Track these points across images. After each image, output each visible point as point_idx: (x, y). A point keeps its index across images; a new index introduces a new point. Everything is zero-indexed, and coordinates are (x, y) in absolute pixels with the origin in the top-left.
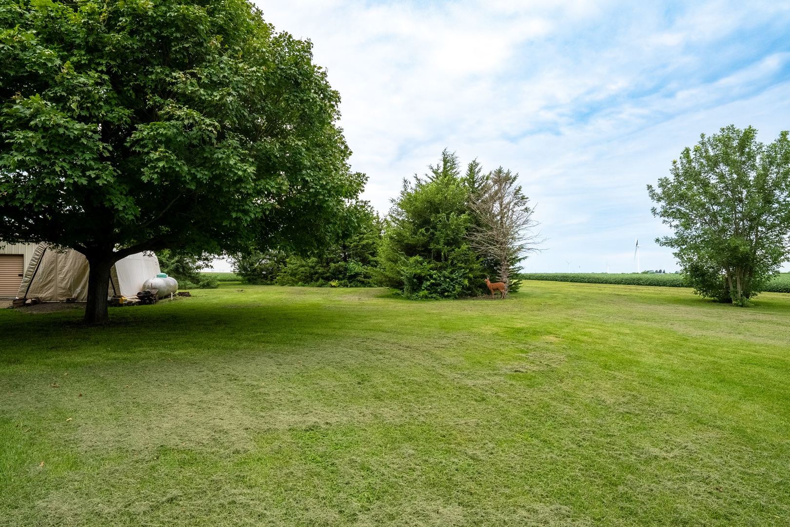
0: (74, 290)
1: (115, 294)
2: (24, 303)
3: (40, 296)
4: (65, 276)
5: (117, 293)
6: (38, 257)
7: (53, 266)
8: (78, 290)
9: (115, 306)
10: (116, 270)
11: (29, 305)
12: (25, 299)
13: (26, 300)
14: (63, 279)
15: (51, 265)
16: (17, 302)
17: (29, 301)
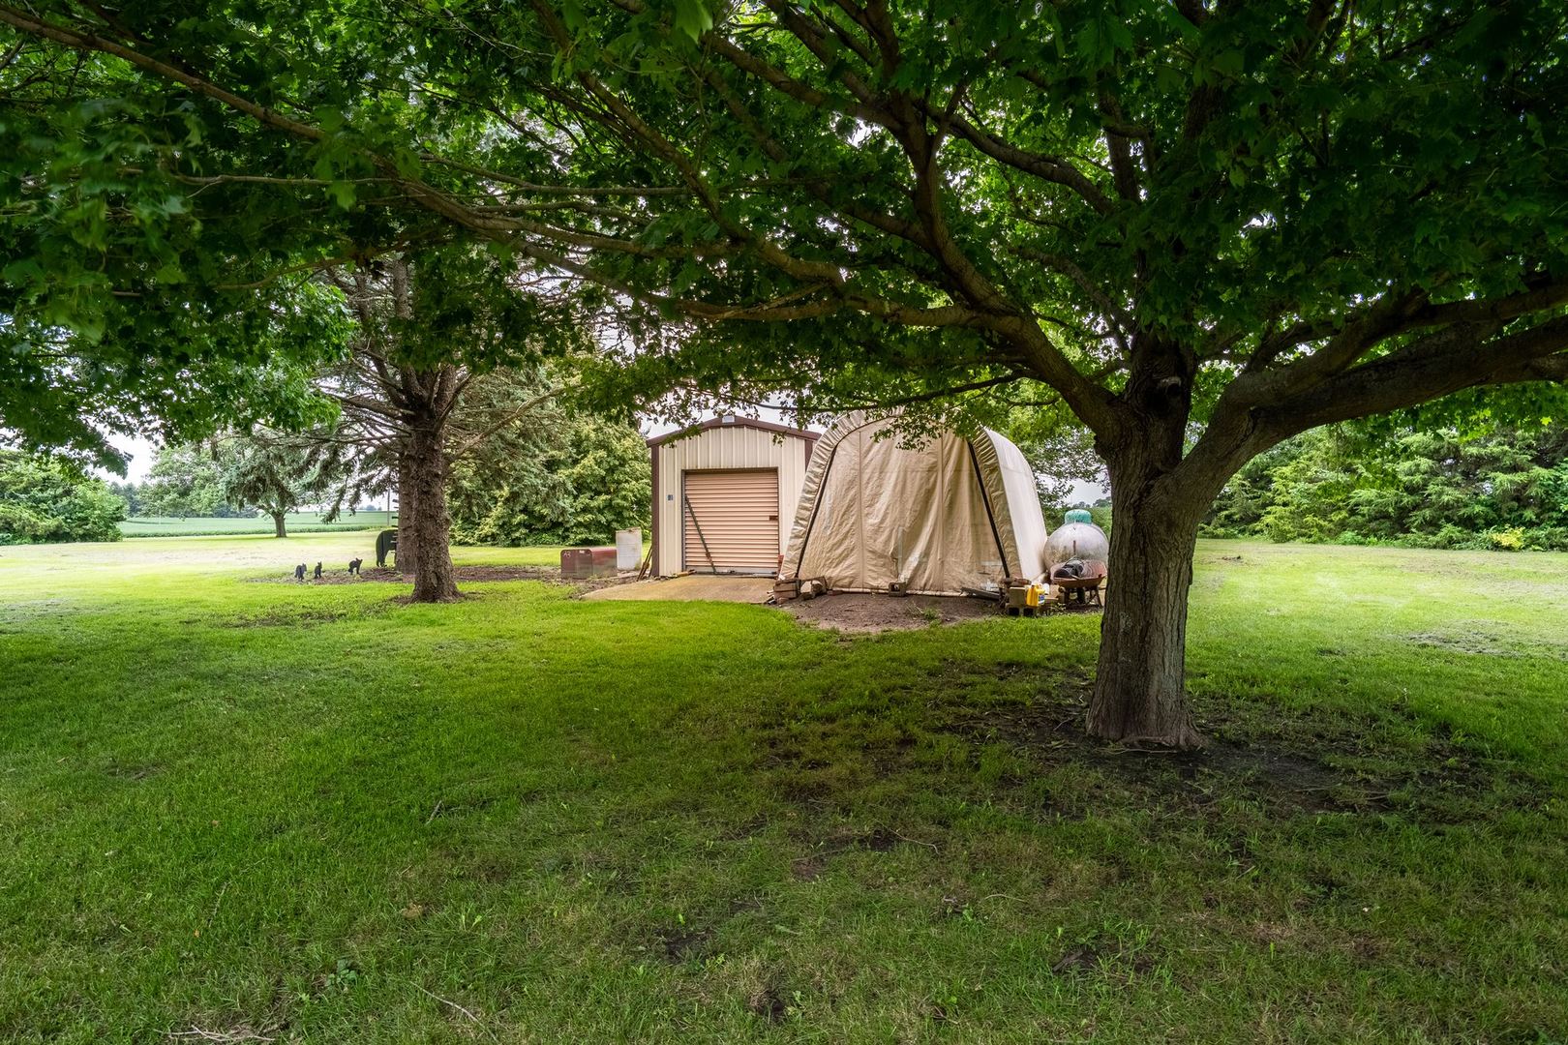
0: (905, 560)
1: (1008, 575)
2: (797, 591)
3: (828, 573)
4: (882, 521)
5: (1010, 570)
6: (820, 471)
7: (852, 492)
8: (914, 560)
9: (1014, 612)
10: (1006, 503)
11: (807, 597)
12: (797, 582)
13: (801, 583)
14: (878, 530)
15: (848, 490)
16: (783, 587)
17: (806, 588)
